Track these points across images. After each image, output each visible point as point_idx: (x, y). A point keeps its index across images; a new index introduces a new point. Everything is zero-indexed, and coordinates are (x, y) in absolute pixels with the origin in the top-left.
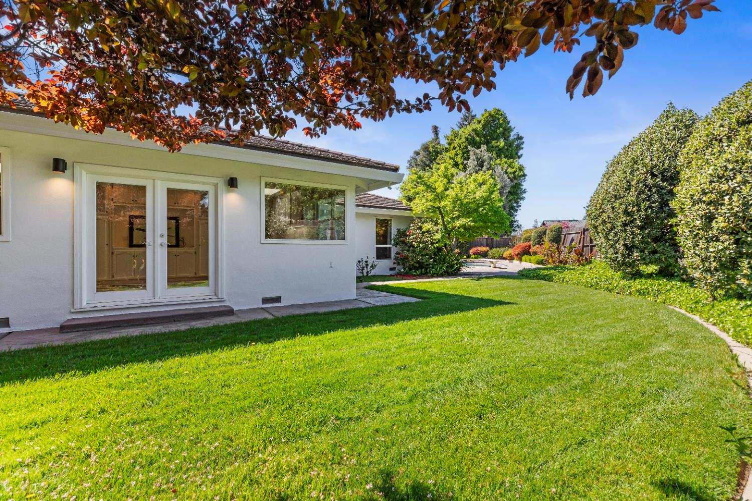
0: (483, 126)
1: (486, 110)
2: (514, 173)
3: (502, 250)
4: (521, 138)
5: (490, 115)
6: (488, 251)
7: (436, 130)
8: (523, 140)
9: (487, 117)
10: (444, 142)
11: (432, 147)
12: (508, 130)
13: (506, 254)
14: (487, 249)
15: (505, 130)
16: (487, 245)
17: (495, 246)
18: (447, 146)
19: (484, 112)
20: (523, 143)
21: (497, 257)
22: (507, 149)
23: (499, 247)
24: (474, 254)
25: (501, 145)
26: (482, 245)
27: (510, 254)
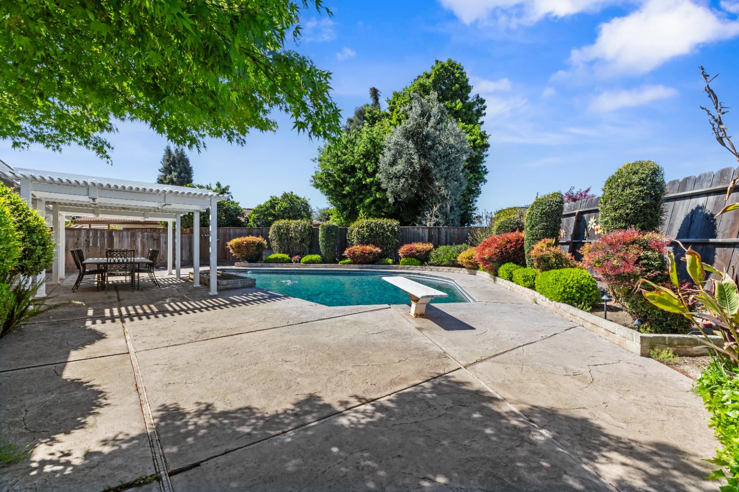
0: (434, 81)
1: (437, 62)
2: (474, 141)
3: (454, 248)
4: (483, 101)
5: (443, 66)
6: (430, 250)
7: (375, 93)
8: (485, 104)
9: (438, 70)
10: (385, 107)
11: (369, 113)
12: (466, 88)
13: (462, 258)
14: (429, 246)
15: (462, 88)
16: (430, 241)
17: (443, 241)
18: (388, 111)
19: (434, 64)
20: (485, 108)
21: (446, 261)
22: (465, 113)
23: (451, 244)
24: (405, 256)
25: (458, 107)
26: (421, 240)
27: (470, 258)
